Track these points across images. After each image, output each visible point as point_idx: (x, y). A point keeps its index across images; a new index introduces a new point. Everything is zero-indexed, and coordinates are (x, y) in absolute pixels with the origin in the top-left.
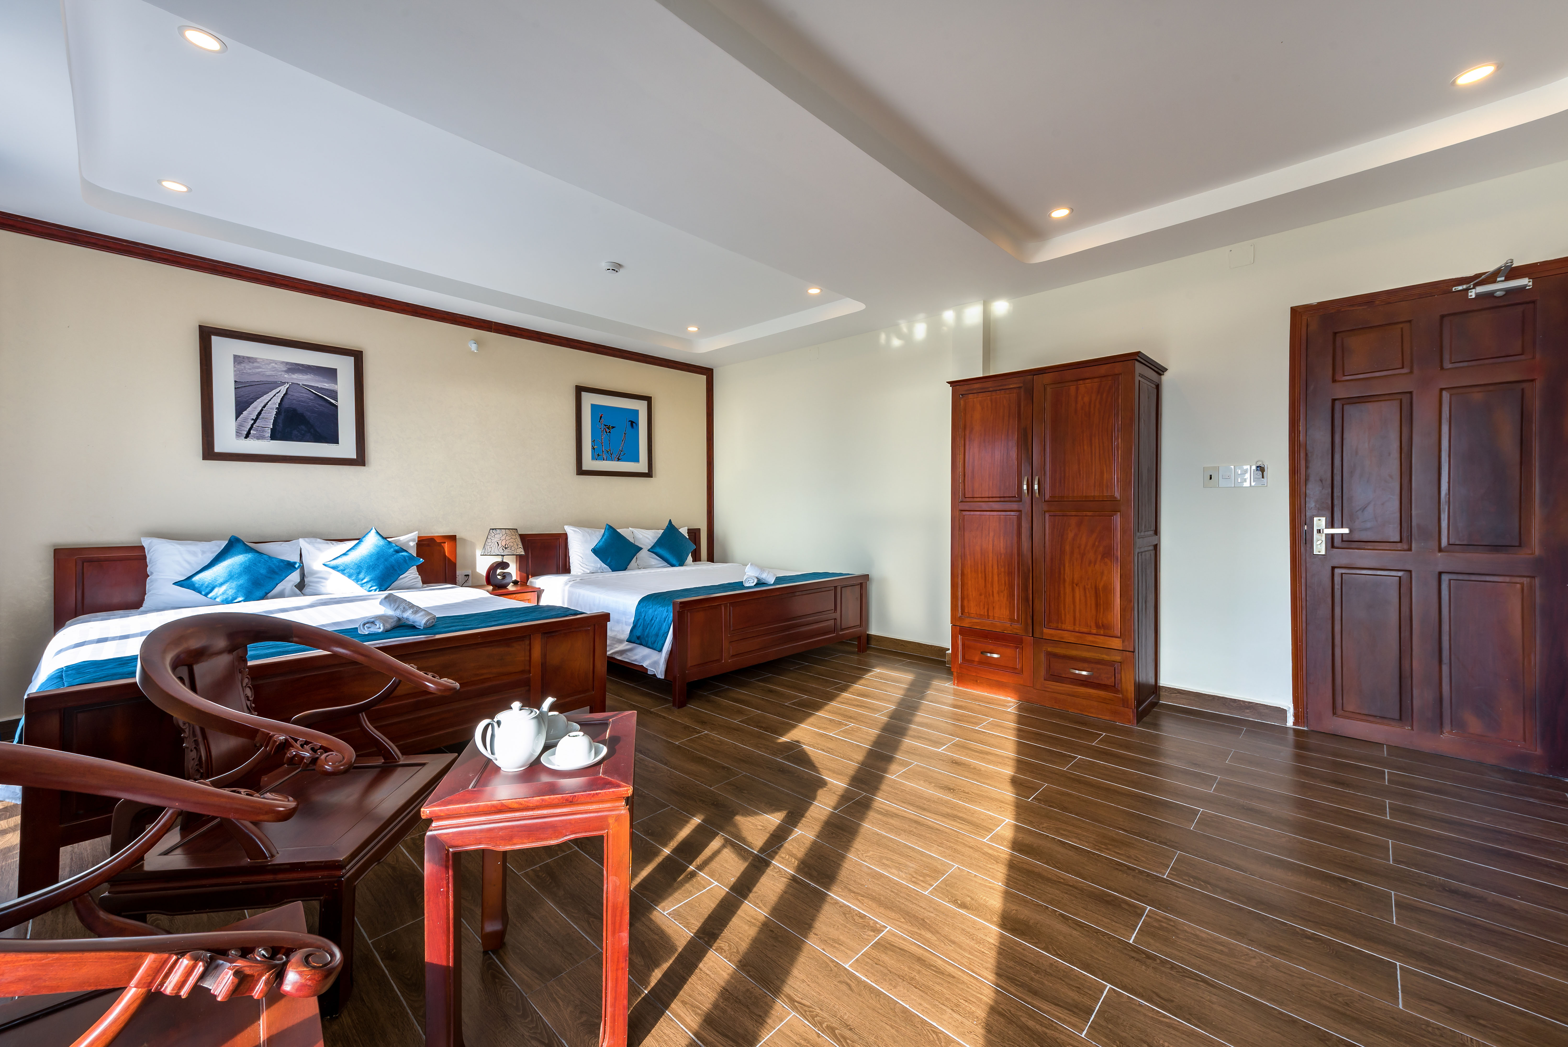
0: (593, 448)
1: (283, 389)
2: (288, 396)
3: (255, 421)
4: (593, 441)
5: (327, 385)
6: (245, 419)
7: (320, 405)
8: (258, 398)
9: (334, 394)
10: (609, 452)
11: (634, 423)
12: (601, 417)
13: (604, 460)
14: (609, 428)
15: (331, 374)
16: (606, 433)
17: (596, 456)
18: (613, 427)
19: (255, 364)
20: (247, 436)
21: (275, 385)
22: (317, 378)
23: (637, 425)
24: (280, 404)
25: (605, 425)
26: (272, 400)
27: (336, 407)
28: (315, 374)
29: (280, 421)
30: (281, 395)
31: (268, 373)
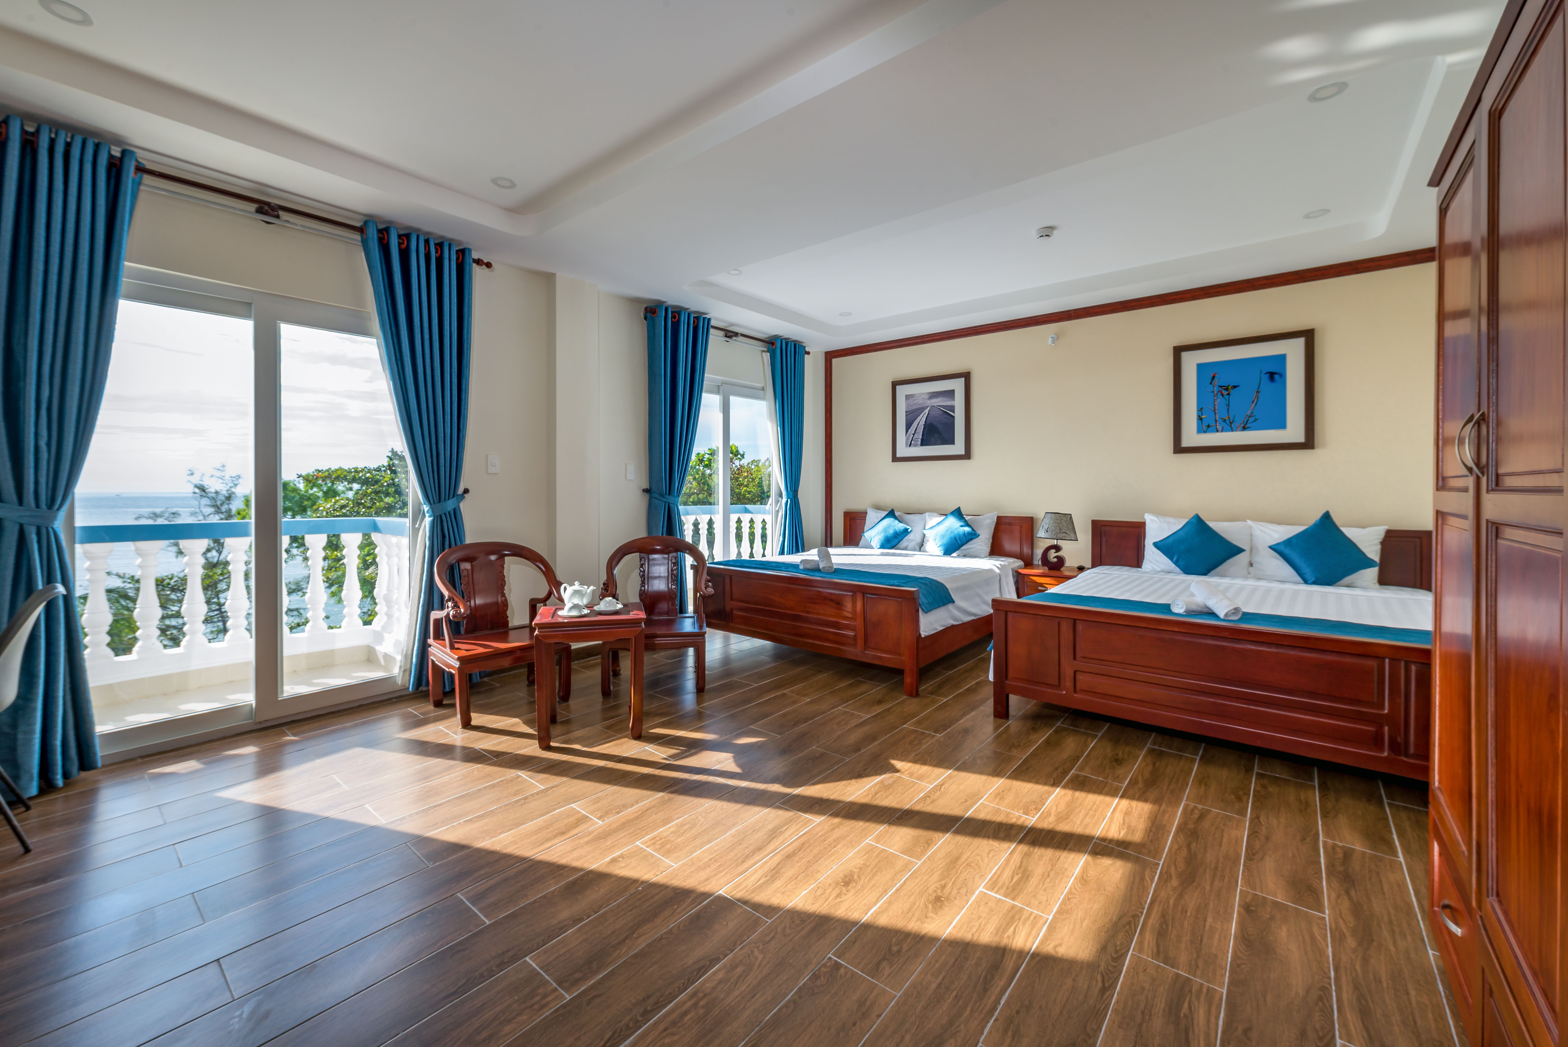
0: (1200, 419)
1: (927, 411)
2: (929, 415)
3: (914, 434)
4: (1200, 410)
5: (949, 403)
6: (909, 436)
7: (945, 418)
8: (915, 420)
9: (952, 408)
10: (1228, 421)
11: (1276, 373)
12: (1213, 377)
13: (1217, 431)
14: (1227, 389)
15: (951, 394)
16: (1223, 395)
17: (1204, 427)
18: (1235, 387)
19: (915, 398)
20: (910, 446)
21: (923, 409)
22: (945, 399)
23: (1283, 375)
24: (925, 422)
25: (1221, 387)
26: (921, 420)
27: (953, 417)
28: (943, 397)
29: (925, 433)
30: (926, 415)
31: (920, 402)
